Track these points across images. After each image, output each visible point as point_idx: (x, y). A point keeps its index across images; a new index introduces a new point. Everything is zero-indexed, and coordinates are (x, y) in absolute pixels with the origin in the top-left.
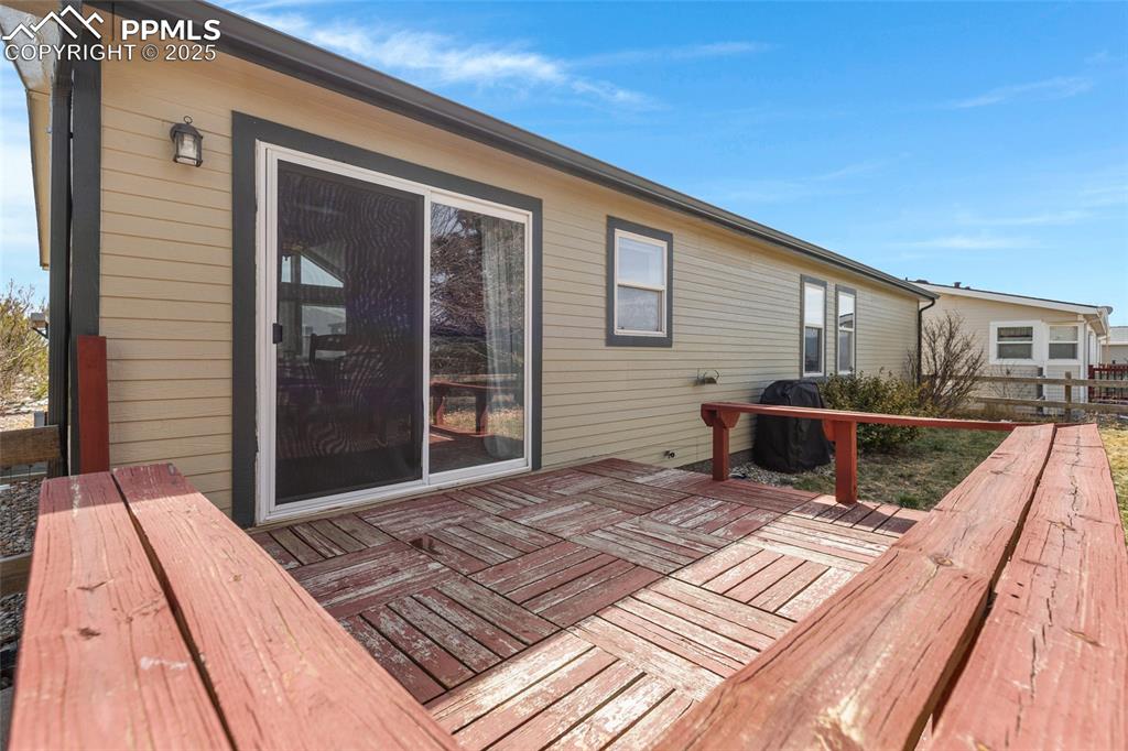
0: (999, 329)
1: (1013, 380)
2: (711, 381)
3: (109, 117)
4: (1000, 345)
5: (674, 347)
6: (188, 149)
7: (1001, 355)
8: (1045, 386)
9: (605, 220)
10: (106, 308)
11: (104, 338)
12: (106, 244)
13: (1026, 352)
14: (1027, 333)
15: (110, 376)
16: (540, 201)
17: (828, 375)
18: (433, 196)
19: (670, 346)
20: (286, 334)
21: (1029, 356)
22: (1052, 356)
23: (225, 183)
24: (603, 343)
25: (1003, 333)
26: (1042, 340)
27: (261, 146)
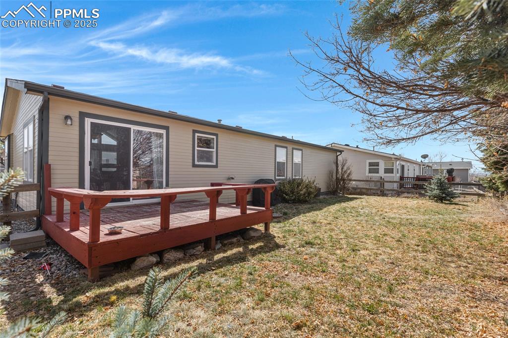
0: (369, 163)
1: (373, 181)
2: (233, 178)
3: (51, 116)
4: (369, 169)
5: (219, 168)
6: (69, 122)
7: (370, 172)
8: (385, 183)
9: (192, 131)
10: (50, 157)
11: (50, 165)
12: (50, 144)
13: (377, 171)
14: (377, 164)
15: (52, 173)
16: (169, 127)
17: (288, 178)
18: (133, 128)
19: (217, 167)
20: (93, 163)
21: (378, 173)
22: (385, 173)
23: (77, 128)
24: (191, 167)
25: (371, 164)
26: (382, 167)
27: (86, 119)
